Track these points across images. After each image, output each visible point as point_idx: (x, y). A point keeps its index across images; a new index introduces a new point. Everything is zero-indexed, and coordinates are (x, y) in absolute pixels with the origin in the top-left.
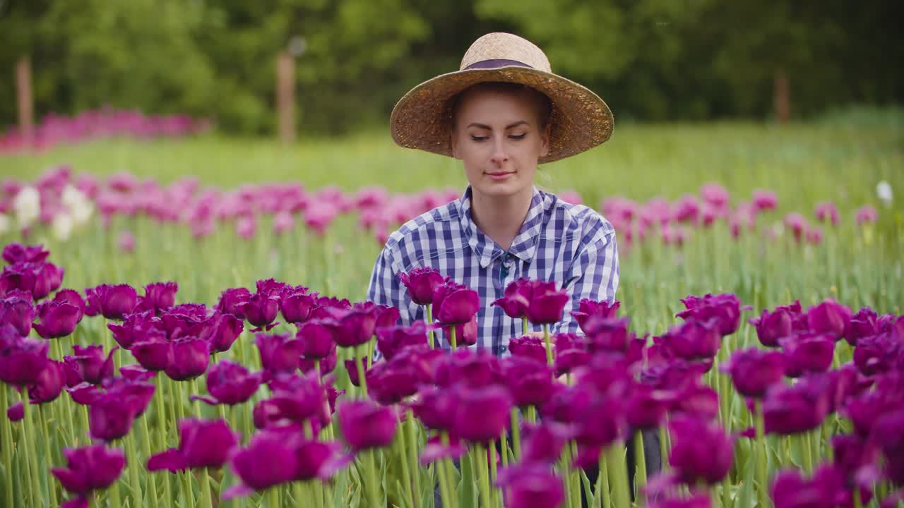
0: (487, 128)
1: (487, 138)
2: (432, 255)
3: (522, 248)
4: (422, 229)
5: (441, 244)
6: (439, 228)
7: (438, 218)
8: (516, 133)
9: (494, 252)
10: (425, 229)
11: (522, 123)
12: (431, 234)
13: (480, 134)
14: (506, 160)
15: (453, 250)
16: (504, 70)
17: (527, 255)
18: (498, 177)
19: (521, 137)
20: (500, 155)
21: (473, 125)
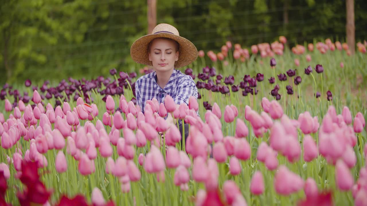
0: (160, 50)
1: (160, 53)
2: (144, 88)
3: (167, 89)
4: (144, 79)
5: (148, 85)
6: (148, 80)
7: (149, 77)
8: (169, 52)
9: (159, 90)
10: (144, 80)
11: (170, 49)
12: (146, 81)
13: (158, 52)
14: (165, 60)
15: (150, 87)
16: (160, 34)
17: (168, 91)
18: (163, 65)
19: (170, 53)
20: (163, 58)
21: (155, 49)
